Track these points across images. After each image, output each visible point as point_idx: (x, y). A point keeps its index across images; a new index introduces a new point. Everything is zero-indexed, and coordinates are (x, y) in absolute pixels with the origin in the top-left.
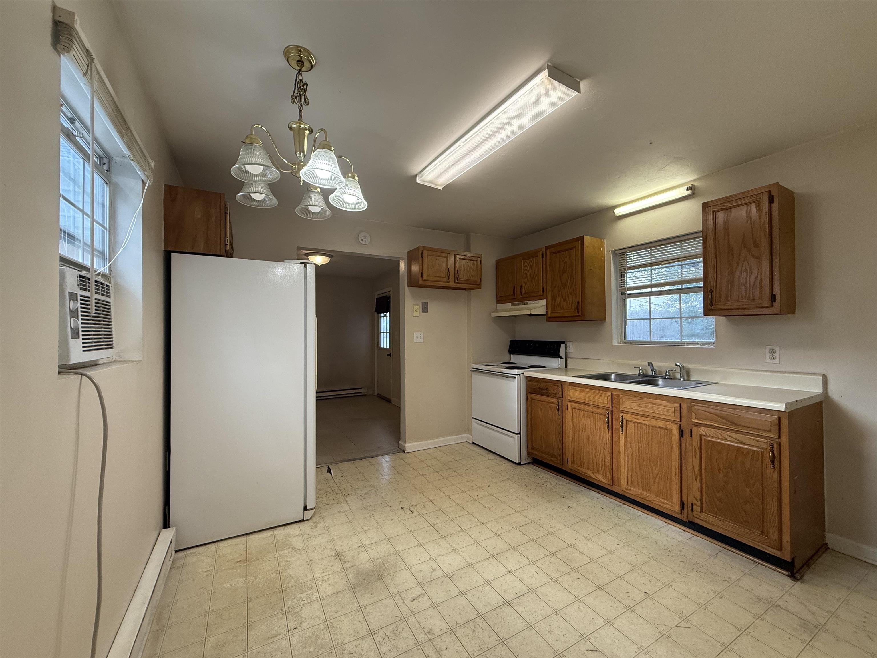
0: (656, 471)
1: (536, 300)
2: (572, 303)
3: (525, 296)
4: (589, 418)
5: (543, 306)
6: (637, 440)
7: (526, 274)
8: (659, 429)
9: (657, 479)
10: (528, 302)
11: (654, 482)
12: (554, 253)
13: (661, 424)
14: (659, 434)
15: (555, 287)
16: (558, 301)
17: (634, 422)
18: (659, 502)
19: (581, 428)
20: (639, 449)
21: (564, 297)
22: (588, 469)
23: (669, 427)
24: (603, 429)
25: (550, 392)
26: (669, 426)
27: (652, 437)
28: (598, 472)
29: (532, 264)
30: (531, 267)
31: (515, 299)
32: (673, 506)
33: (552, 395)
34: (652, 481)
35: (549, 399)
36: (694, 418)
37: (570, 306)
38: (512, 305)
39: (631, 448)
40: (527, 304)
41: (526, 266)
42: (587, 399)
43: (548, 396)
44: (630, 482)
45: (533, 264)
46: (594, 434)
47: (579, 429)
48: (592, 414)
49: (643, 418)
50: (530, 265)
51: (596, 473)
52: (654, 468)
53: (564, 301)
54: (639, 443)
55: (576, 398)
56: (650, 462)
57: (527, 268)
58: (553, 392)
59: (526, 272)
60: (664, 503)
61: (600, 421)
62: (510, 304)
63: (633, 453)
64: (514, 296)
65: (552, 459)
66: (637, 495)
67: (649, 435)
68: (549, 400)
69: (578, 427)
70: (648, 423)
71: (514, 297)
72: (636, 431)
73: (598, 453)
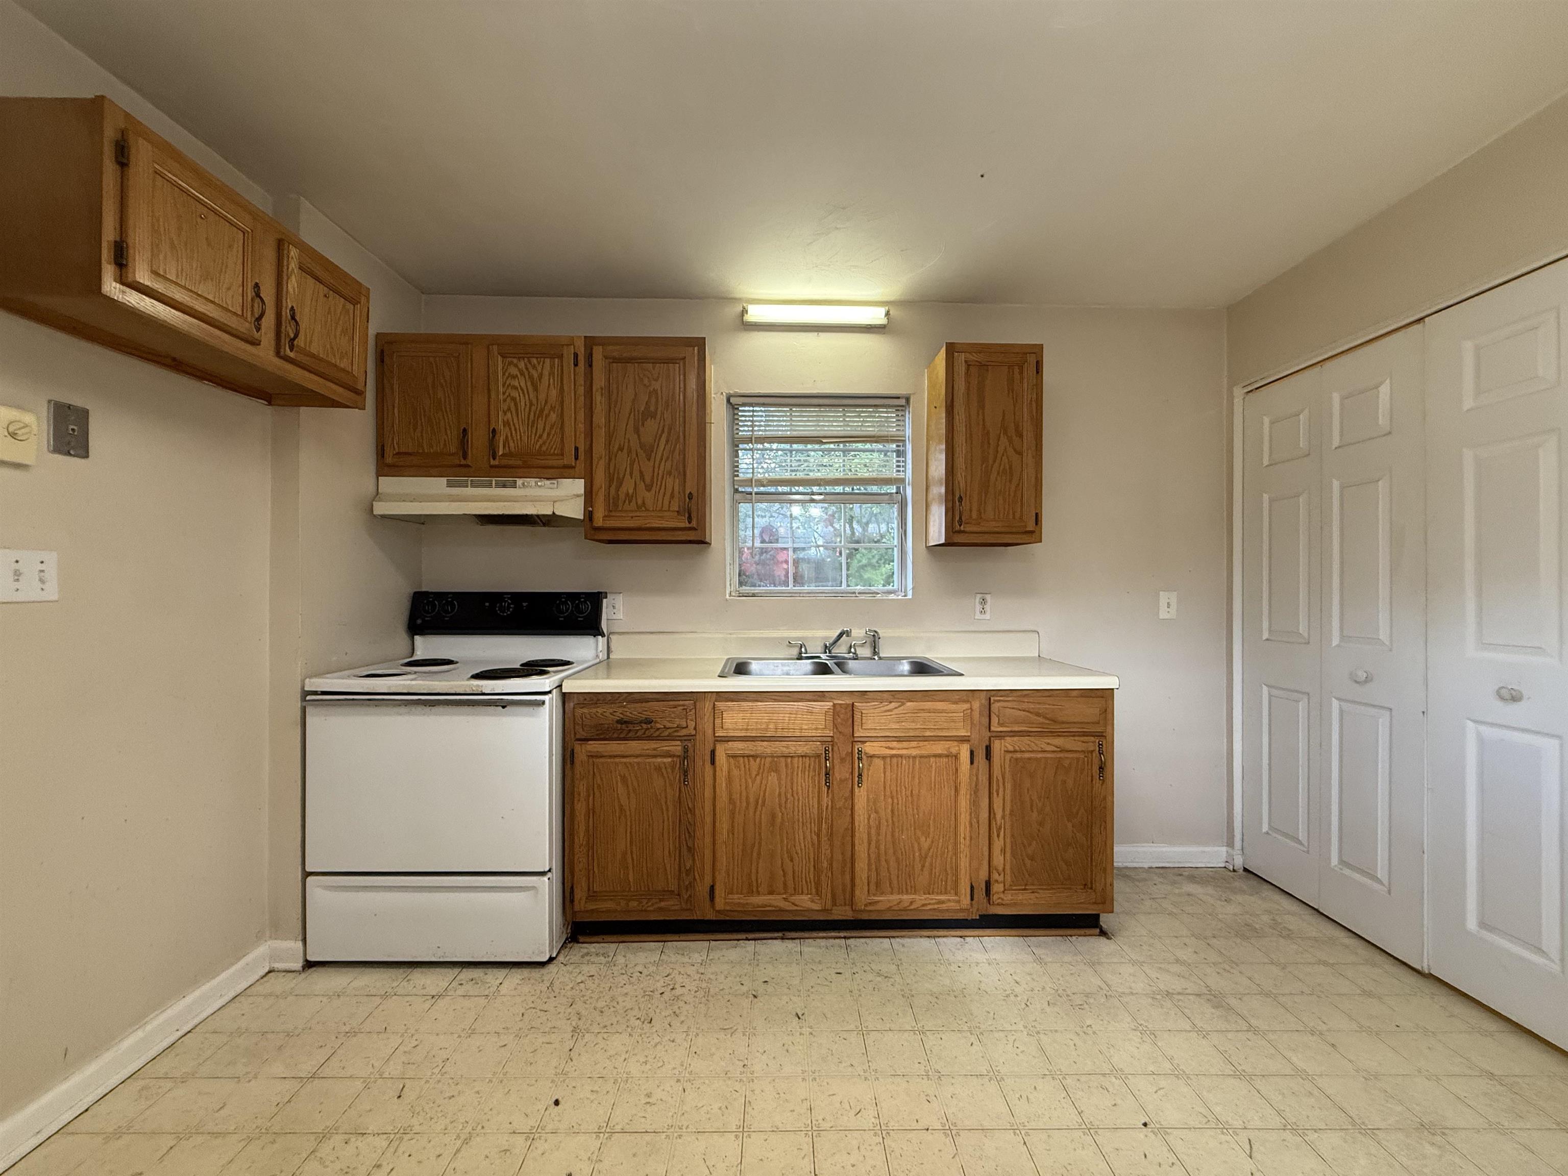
0: (925, 844)
1: (548, 479)
2: (672, 496)
3: (505, 462)
4: (777, 771)
5: (578, 496)
6: (888, 793)
7: (514, 399)
8: (932, 759)
9: (929, 860)
10: (519, 482)
11: (923, 866)
12: (616, 360)
13: (939, 748)
14: (934, 769)
15: (621, 449)
16: (628, 486)
17: (884, 758)
18: (934, 904)
19: (752, 800)
20: (892, 811)
21: (648, 479)
22: (771, 893)
23: (954, 750)
24: (811, 789)
25: (658, 726)
26: (954, 748)
27: (920, 777)
28: (796, 892)
29: (536, 375)
30: (532, 384)
31: (467, 466)
32: (959, 902)
33: (666, 733)
34: (918, 866)
35: (653, 745)
36: (996, 725)
37: (666, 502)
38: (450, 485)
39: (877, 812)
40: (514, 486)
41: (514, 377)
42: (772, 726)
43: (650, 738)
44: (873, 887)
45: (541, 376)
46: (789, 805)
47: (748, 803)
48: (783, 760)
49: (905, 744)
50: (531, 377)
51: (791, 895)
52: (923, 839)
53: (649, 488)
54: (892, 798)
55: (742, 730)
56: (915, 829)
57: (516, 384)
58: (668, 725)
59: (514, 394)
60: (943, 902)
61: (803, 772)
62: (444, 480)
63: (880, 823)
64: (465, 457)
65: (663, 904)
66: (891, 907)
67: (913, 777)
68: (655, 749)
69: (744, 798)
70: (914, 752)
71: (463, 462)
72: (888, 773)
73: (798, 848)
